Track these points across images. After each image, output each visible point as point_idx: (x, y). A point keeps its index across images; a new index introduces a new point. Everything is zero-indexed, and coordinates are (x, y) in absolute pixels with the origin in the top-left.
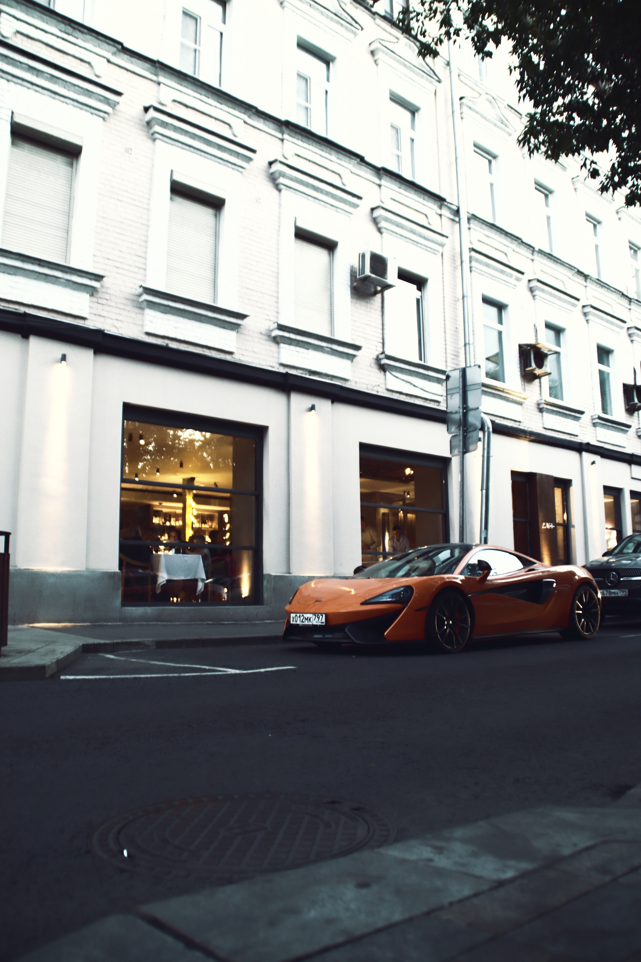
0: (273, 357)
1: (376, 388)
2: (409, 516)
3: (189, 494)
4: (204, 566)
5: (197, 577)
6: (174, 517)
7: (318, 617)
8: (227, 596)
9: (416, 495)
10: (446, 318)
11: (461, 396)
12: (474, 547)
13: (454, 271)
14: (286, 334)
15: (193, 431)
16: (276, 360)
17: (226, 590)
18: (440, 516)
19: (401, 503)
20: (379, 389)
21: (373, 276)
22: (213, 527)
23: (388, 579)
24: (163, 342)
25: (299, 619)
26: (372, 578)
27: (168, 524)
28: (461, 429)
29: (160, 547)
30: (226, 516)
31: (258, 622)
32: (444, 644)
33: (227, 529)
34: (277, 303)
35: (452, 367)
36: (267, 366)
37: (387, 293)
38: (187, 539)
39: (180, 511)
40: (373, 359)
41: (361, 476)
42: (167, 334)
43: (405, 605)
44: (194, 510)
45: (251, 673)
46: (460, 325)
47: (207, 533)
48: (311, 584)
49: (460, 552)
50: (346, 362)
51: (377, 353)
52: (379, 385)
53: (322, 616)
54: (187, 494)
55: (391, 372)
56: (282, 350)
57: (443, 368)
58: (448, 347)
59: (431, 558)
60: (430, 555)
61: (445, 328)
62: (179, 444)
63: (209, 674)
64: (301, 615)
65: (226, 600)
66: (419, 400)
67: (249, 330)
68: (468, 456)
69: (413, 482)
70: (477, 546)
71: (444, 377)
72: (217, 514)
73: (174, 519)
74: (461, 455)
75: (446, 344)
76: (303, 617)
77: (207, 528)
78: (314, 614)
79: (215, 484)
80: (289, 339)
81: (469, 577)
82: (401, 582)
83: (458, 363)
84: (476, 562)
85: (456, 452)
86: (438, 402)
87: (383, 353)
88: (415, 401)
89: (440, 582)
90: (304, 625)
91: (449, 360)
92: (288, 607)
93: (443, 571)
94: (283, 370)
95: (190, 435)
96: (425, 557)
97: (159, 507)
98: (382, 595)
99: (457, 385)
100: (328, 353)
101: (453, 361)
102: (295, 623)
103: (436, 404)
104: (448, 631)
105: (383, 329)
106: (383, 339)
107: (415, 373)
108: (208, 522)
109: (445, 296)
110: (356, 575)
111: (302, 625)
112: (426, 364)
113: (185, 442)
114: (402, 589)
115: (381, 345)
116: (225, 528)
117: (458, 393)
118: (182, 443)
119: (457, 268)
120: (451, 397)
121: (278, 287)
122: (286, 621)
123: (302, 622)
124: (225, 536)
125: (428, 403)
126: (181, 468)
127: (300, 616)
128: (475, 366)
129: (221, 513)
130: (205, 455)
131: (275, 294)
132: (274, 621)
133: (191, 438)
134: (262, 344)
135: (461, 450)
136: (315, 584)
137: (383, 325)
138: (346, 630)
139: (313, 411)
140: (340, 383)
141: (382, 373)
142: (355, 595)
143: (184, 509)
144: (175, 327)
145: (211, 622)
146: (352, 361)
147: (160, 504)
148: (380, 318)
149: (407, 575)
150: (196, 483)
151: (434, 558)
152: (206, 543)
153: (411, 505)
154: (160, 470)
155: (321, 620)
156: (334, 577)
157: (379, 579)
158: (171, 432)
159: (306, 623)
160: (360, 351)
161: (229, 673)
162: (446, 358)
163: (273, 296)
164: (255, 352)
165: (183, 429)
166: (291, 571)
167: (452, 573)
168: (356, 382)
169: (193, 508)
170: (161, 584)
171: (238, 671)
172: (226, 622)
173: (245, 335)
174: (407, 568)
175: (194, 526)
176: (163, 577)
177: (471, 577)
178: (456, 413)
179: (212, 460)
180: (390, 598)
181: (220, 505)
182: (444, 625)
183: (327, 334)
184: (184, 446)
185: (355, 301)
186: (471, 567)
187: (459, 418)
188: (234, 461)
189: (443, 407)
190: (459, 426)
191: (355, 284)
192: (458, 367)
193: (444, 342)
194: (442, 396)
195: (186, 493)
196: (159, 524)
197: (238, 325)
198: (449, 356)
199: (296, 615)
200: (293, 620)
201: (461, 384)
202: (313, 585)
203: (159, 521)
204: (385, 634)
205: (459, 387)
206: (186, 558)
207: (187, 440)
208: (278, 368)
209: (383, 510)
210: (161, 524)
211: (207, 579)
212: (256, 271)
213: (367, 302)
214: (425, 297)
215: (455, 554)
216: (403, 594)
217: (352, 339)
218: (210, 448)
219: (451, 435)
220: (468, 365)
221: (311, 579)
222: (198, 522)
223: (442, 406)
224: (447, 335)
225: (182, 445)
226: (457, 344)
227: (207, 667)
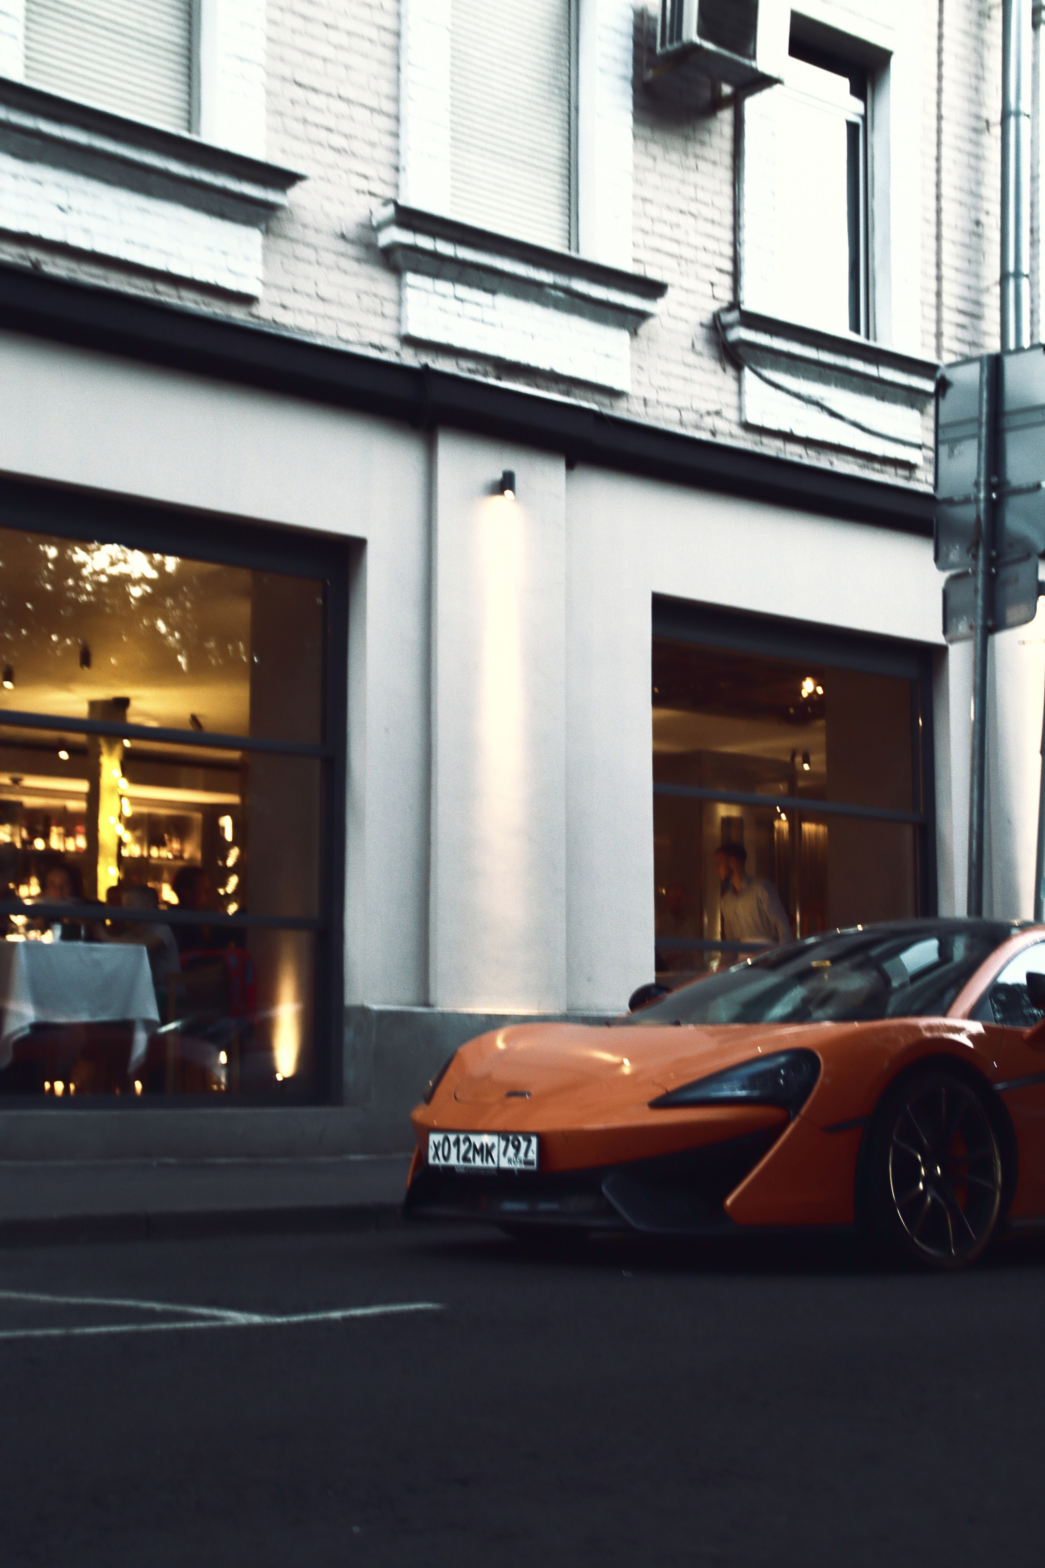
0: (383, 315)
1: (709, 422)
2: (808, 828)
3: (111, 749)
4: (157, 982)
5: (132, 1015)
6: (58, 825)
7: (516, 1143)
8: (229, 1077)
9: (829, 762)
10: (945, 190)
11: (983, 448)
12: (1014, 931)
13: (980, 26)
14: (425, 242)
15: (123, 551)
16: (390, 326)
17: (223, 1058)
18: (907, 834)
19: (782, 787)
20: (720, 424)
21: (709, 46)
22: (186, 855)
23: (737, 1026)
24: (22, 257)
25: (454, 1151)
26: (689, 1021)
27: (39, 844)
28: (981, 553)
29: (13, 918)
30: (226, 822)
31: (323, 1159)
32: (916, 1241)
33: (230, 862)
34: (396, 135)
35: (955, 353)
36: (362, 344)
37: (753, 105)
38: (102, 896)
39: (77, 806)
40: (702, 325)
41: (657, 701)
42: (34, 229)
43: (792, 1113)
44: (125, 801)
45: (298, 1325)
46: (987, 213)
47: (166, 876)
48: (494, 1041)
49: (969, 948)
50: (617, 338)
51: (715, 306)
52: (718, 413)
53: (529, 1142)
54: (104, 749)
55: (759, 370)
56: (409, 294)
57: (929, 356)
58: (946, 286)
59: (876, 964)
60: (875, 952)
61: (939, 223)
62: (80, 590)
63: (163, 1326)
64: (462, 1137)
65: (223, 1087)
66: (847, 462)
67: (304, 226)
68: (1003, 640)
69: (821, 723)
70: (1025, 927)
71: (929, 386)
72: (198, 816)
73: (61, 830)
74: (979, 639)
75: (939, 278)
76: (467, 1144)
77: (168, 859)
78: (503, 1134)
79: (194, 719)
80: (435, 255)
81: (1000, 1026)
82: (781, 1039)
83: (976, 340)
84: (1023, 981)
85: (962, 627)
86: (909, 467)
87: (735, 305)
88: (831, 463)
89: (903, 1042)
90: (471, 1169)
91: (948, 330)
92: (420, 1114)
93: (916, 1006)
94: (410, 359)
95: (113, 564)
96: (858, 958)
97: (10, 793)
98: (719, 1077)
99: (974, 413)
100: (557, 305)
101: (961, 333)
102: (443, 1162)
103: (901, 472)
104: (929, 1199)
105: (736, 228)
106: (736, 260)
107: (835, 374)
108: (170, 840)
109: (944, 112)
110: (637, 1013)
111: (466, 1168)
112: (871, 343)
113: (99, 584)
114: (782, 1059)
115: (727, 281)
116: (225, 858)
117: (972, 436)
118: (89, 587)
119: (989, 17)
120: (951, 451)
121: (397, 83)
122: (414, 1156)
123: (466, 1159)
124: (224, 885)
125: (874, 469)
126: (86, 668)
127: (457, 1142)
128: (1033, 347)
129: (213, 812)
130: (161, 626)
131: (388, 106)
132: (374, 1157)
133: (114, 571)
134: (345, 272)
135: (980, 622)
136: (506, 1040)
137: (736, 213)
138: (604, 1190)
139: (508, 492)
140: (596, 403)
141: (731, 372)
142: (634, 1076)
143: (93, 798)
144: (61, 209)
145: (172, 1161)
146: (634, 333)
147: (16, 781)
148: (728, 190)
149: (799, 1016)
150: (133, 717)
151: (887, 966)
152: (163, 907)
153: (816, 793)
154: (17, 674)
155: (526, 1154)
156: (567, 1018)
157: (710, 1028)
158: (52, 552)
159: (478, 1162)
160: (661, 301)
161: (228, 1323)
162: (939, 321)
163: (381, 112)
164: (322, 299)
165: (91, 541)
166: (432, 999)
167: (944, 1014)
168: (645, 400)
169: (121, 796)
170: (16, 1037)
171: (257, 1319)
172: (223, 1161)
173: (292, 240)
174: (797, 994)
175: (125, 853)
176: (20, 1016)
177: (1007, 1026)
178: (966, 501)
179: (183, 642)
180: (743, 1088)
181: (208, 788)
182: (917, 1177)
183: (554, 242)
184: (92, 599)
185: (647, 132)
186: (1006, 997)
187: (974, 516)
188: (255, 647)
189: (923, 483)
190: (976, 545)
191: (649, 74)
192: (975, 352)
193: (933, 271)
194: (920, 447)
195: (99, 746)
196: (12, 845)
197: (271, 208)
198: (947, 315)
199: (446, 1139)
200: (436, 1154)
201: (984, 410)
202: (500, 1044)
203: (12, 835)
204: (729, 1202)
205: (978, 420)
206: (97, 956)
207: (103, 579)
208: (398, 354)
209: (724, 811)
210: (19, 845)
211: (164, 1022)
212: (326, 25)
213: (687, 138)
214: (876, 114)
215: (952, 951)
216: (785, 1078)
217: (636, 260)
218: (179, 605)
219: (946, 575)
220: (1012, 345)
221: (494, 1022)
222: (139, 841)
223: (918, 480)
224: (947, 247)
225: (88, 594)
226: (977, 276)
227: (158, 1306)
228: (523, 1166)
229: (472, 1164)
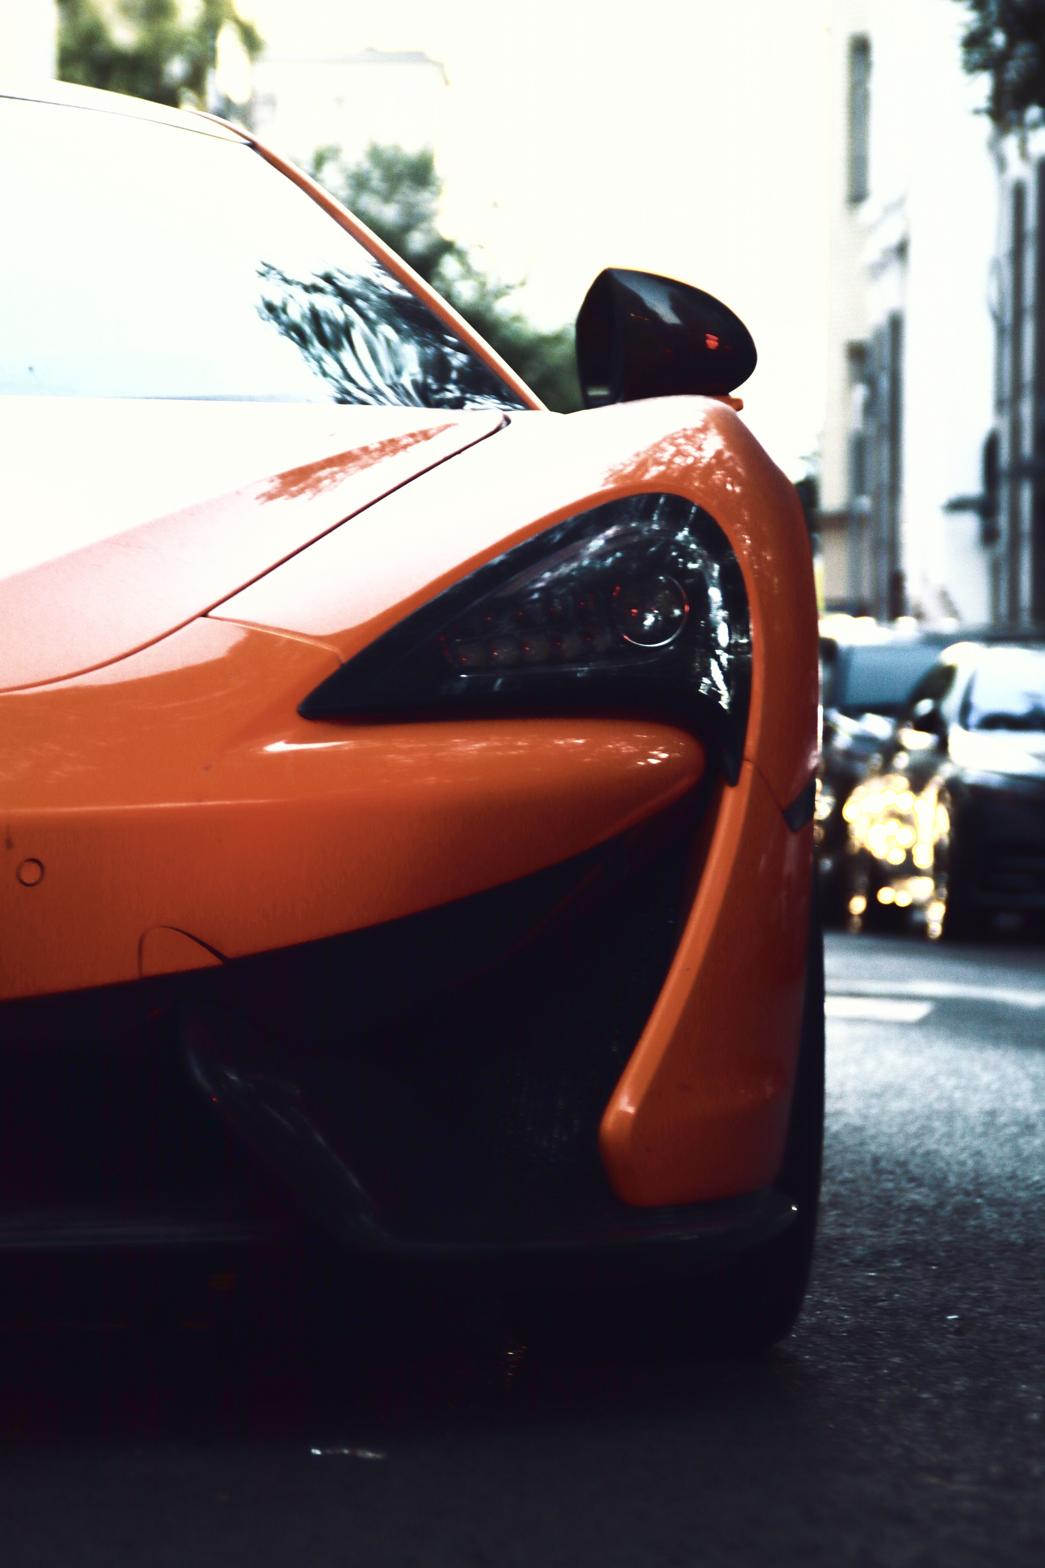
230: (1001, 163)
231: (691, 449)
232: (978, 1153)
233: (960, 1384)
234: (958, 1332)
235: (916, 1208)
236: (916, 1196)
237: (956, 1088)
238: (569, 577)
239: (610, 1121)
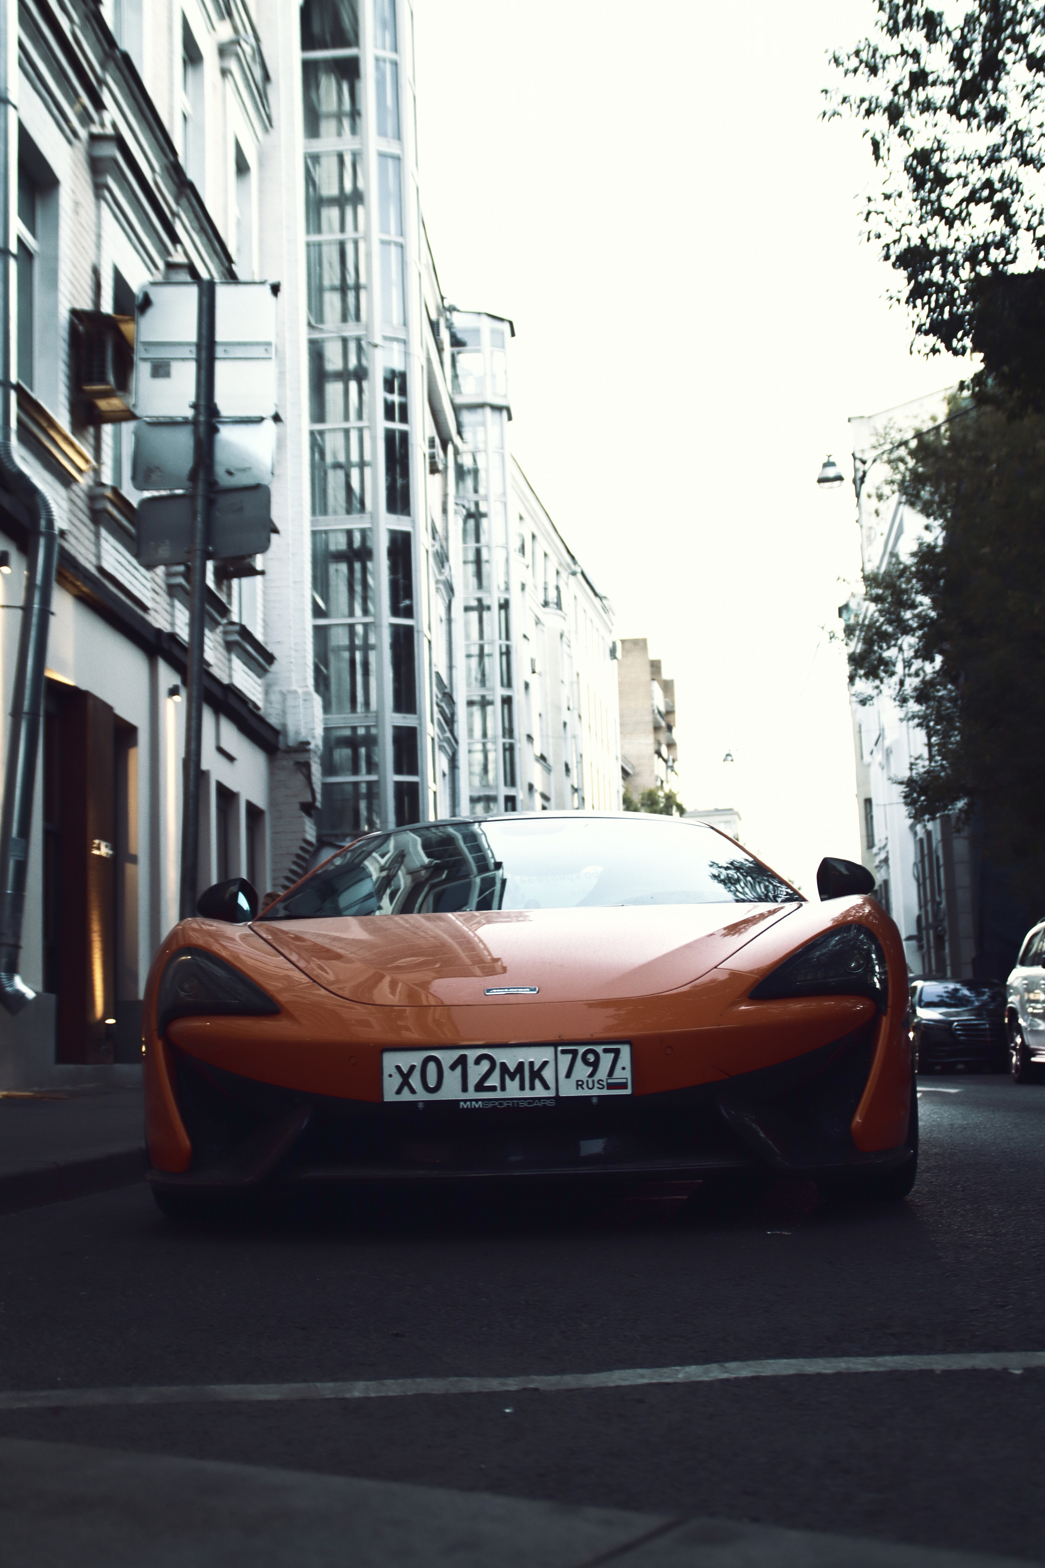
7: (591, 1058)
25: (450, 1076)
53: (617, 1054)
64: (472, 1055)
76: (486, 1064)
78: (568, 1047)
90: (497, 1102)
102: (422, 1096)
111: (479, 1102)
123: (478, 1088)
127: (456, 1063)
155: (610, 1073)
159: (513, 1090)
200: (403, 1084)
228: (606, 1092)
229: (498, 1095)
230: (915, 834)
231: (861, 911)
232: (951, 1137)
233: (968, 1207)
234: (962, 1191)
235: (936, 1154)
236: (936, 1150)
237: (938, 1117)
238: (826, 953)
239: (854, 1124)
